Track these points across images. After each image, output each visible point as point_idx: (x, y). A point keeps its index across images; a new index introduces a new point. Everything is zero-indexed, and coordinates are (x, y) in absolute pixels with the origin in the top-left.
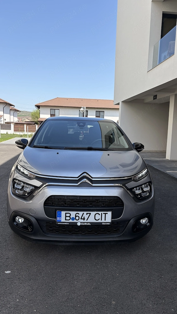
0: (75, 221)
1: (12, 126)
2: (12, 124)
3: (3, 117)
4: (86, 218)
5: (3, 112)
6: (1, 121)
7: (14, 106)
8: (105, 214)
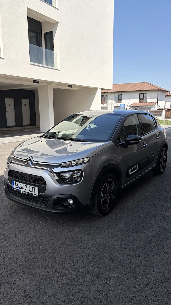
0: (20, 189)
1: (164, 112)
2: (163, 110)
3: (157, 103)
4: (25, 189)
5: (157, 99)
6: (155, 108)
7: (170, 92)
8: (35, 188)
